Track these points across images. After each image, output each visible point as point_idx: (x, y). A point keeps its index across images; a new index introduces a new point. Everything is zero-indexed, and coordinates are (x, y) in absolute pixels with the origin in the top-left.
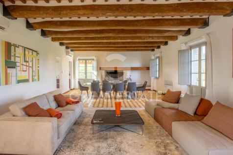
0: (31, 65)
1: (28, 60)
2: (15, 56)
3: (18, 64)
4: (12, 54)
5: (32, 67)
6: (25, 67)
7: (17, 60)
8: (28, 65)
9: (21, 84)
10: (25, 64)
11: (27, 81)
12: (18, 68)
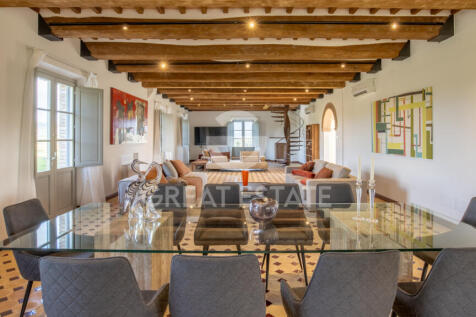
0: (408, 124)
1: (402, 116)
2: (385, 115)
3: (388, 126)
4: (383, 114)
5: (412, 128)
6: (397, 129)
7: (388, 119)
8: (402, 124)
9: (392, 156)
10: (397, 123)
11: (401, 153)
12: (389, 132)
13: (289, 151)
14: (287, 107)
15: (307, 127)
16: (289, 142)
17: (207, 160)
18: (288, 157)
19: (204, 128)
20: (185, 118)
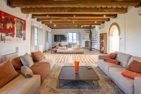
13: (91, 44)
14: (91, 26)
15: (100, 34)
16: (91, 41)
17: (58, 48)
18: (91, 47)
19: (58, 35)
20: (50, 31)
